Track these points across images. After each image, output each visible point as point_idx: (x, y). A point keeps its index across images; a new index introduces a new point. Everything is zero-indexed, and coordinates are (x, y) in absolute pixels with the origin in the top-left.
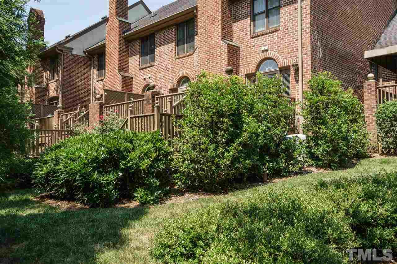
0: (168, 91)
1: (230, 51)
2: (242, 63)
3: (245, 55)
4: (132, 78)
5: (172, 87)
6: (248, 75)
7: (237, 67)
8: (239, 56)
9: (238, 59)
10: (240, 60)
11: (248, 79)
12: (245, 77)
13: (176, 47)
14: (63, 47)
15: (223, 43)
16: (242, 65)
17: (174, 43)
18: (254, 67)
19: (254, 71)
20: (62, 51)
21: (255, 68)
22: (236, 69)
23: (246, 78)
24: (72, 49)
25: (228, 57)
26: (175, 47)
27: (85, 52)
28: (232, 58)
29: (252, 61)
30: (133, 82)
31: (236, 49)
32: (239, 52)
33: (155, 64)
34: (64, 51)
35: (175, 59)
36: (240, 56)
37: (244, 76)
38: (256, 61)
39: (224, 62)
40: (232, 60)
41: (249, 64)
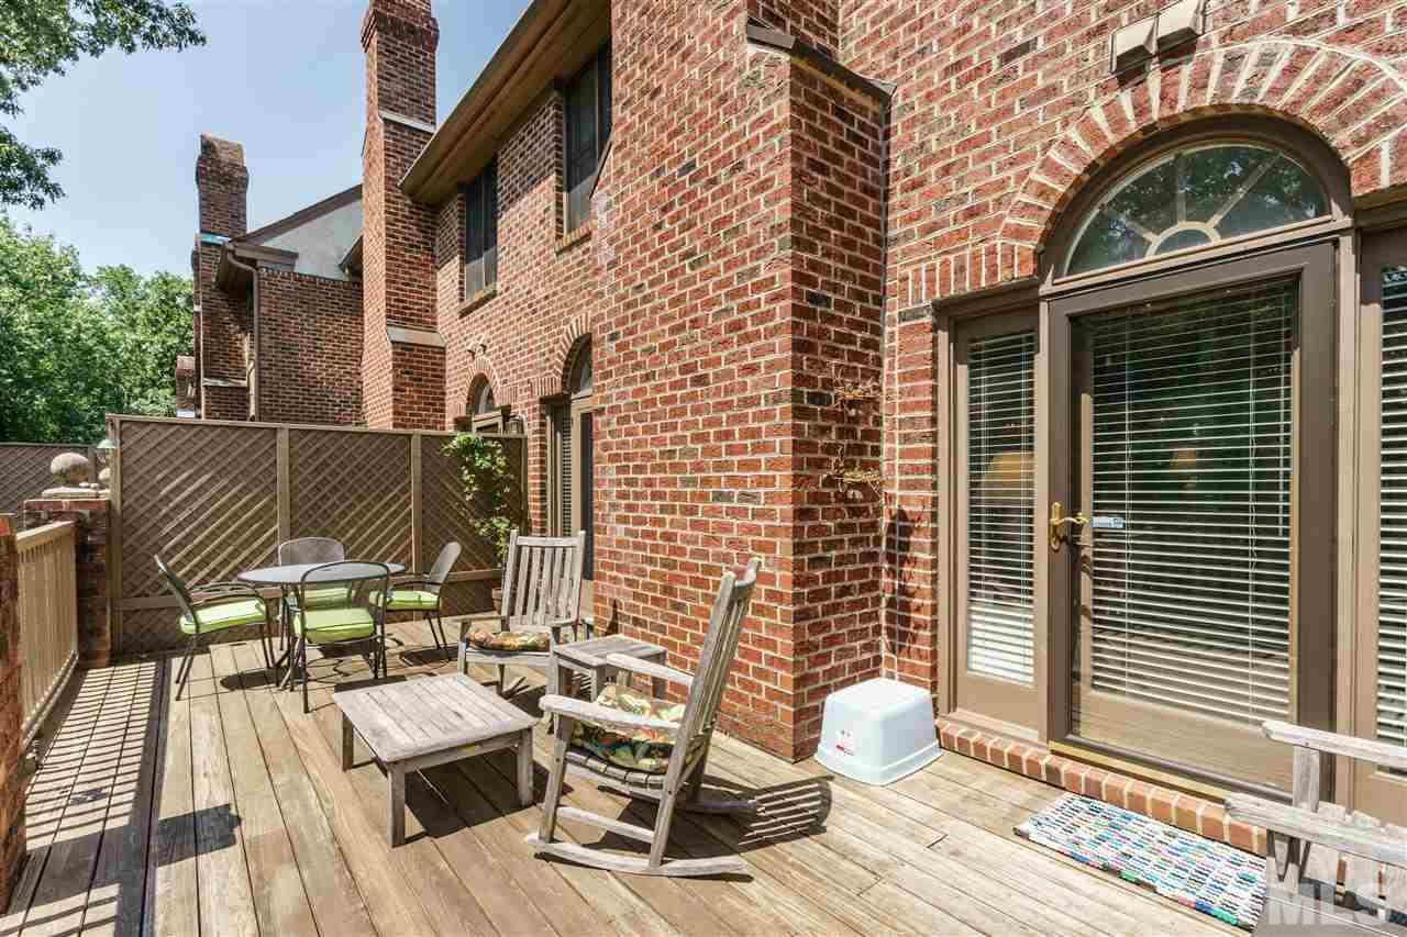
0: (534, 410)
1: (810, 115)
2: (911, 219)
3: (934, 147)
4: (442, 351)
5: (548, 392)
6: (961, 312)
7: (866, 250)
8: (887, 164)
9: (879, 193)
10: (895, 200)
11: (953, 339)
12: (935, 329)
13: (565, 194)
14: (253, 250)
15: (755, 61)
16: (907, 236)
17: (553, 177)
18: (1019, 233)
19: (1022, 272)
20: (252, 262)
21: (1031, 245)
22: (865, 266)
23: (943, 336)
24: (294, 256)
25: (796, 157)
26: (559, 198)
27: (342, 269)
28: (833, 180)
29: (1002, 184)
30: (448, 368)
31: (863, 110)
32: (887, 135)
33: (499, 288)
34: (259, 264)
35: (558, 254)
36: (897, 165)
37: (928, 319)
38: (1038, 177)
39: (764, 210)
40: (830, 188)
41: (972, 213)
